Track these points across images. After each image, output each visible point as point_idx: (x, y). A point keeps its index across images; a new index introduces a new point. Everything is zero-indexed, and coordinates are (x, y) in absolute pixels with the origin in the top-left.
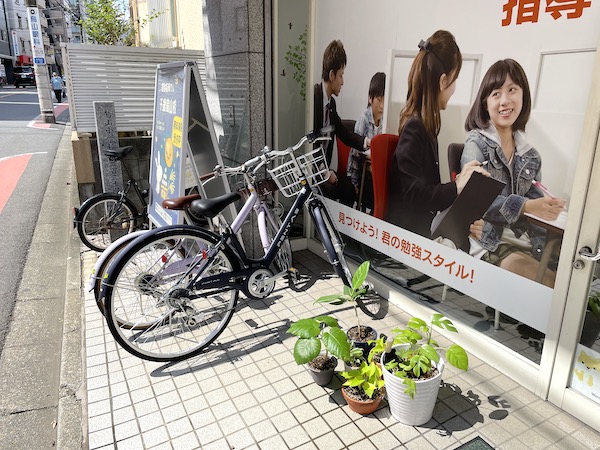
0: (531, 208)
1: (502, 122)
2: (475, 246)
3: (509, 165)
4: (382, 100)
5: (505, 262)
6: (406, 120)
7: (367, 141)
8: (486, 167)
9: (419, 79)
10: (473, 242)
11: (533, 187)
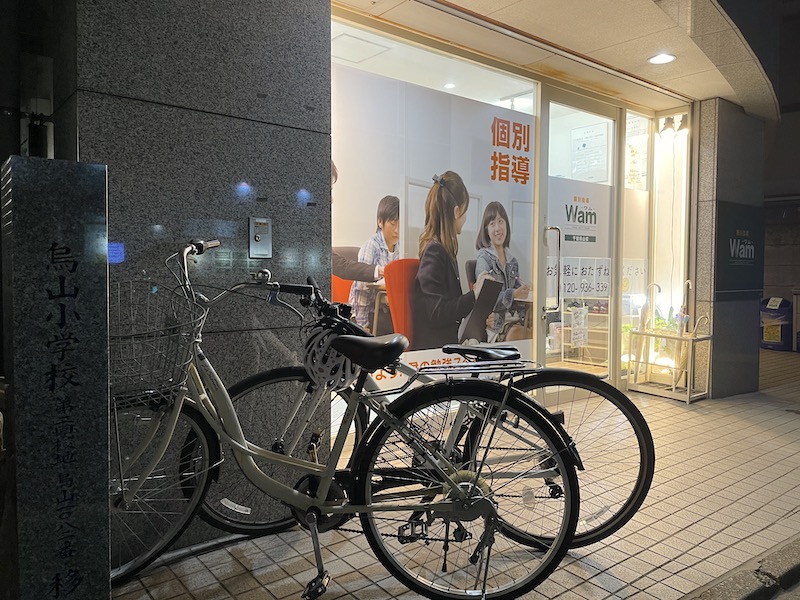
0: (518, 295)
3: (504, 271)
4: (396, 224)
5: (508, 337)
6: (426, 244)
7: (379, 269)
8: (491, 274)
9: (435, 208)
10: (489, 333)
11: (517, 282)
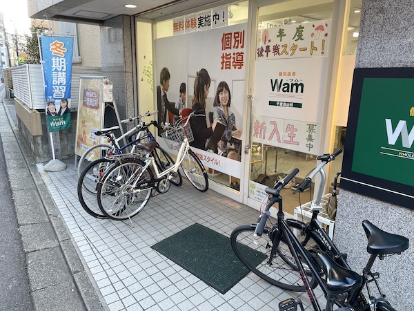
0: (234, 135)
1: (224, 104)
2: (220, 151)
3: (227, 119)
4: (185, 94)
5: (228, 155)
6: (194, 103)
7: (180, 111)
8: (220, 120)
9: (197, 87)
10: (219, 150)
11: (234, 127)
